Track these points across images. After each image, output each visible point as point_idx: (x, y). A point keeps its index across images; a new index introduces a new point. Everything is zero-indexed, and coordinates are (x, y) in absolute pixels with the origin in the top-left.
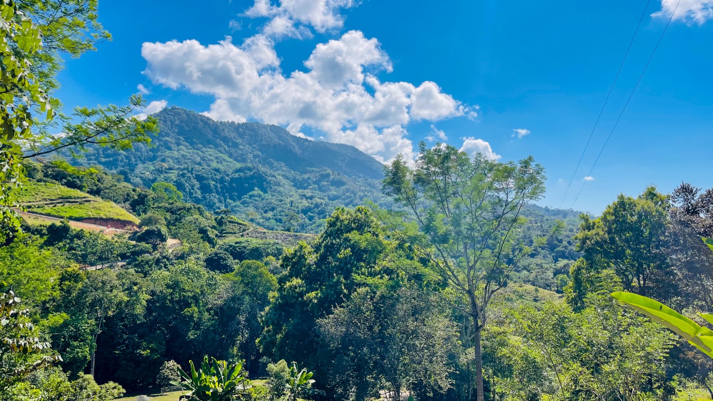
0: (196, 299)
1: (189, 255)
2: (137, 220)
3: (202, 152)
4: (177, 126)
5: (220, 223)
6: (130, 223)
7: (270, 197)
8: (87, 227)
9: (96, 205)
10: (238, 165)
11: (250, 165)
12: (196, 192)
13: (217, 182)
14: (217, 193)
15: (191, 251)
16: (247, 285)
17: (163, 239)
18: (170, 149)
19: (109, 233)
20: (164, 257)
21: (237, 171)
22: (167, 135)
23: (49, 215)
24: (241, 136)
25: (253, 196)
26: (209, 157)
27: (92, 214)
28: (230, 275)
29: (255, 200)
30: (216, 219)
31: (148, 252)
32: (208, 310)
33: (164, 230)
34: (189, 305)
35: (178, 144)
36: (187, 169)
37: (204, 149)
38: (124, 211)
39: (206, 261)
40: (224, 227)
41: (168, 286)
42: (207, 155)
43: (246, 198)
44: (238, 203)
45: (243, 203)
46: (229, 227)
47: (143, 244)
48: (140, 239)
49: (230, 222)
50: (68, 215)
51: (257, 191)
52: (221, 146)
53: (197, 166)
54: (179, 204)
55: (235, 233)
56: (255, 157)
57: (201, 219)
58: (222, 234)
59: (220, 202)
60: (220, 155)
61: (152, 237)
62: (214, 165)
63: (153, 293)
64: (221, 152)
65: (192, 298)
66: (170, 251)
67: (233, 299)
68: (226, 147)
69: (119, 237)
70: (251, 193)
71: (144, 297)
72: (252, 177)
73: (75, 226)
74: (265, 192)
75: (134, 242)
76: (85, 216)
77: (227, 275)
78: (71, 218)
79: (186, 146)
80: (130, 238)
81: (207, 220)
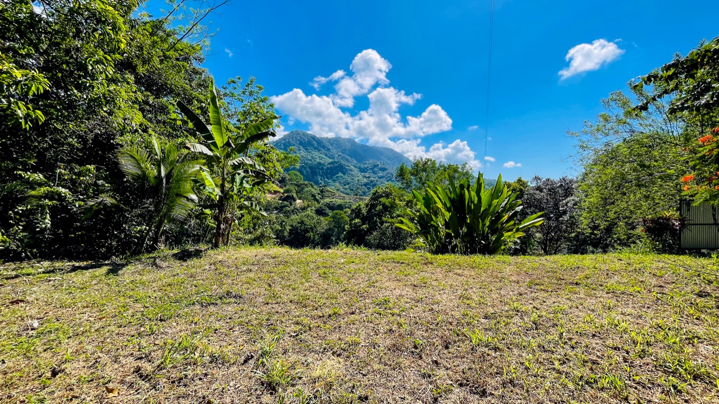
0: (312, 229)
1: (307, 208)
2: (282, 191)
3: (312, 154)
4: (298, 140)
5: (322, 191)
6: (279, 192)
7: (347, 177)
10: (330, 160)
11: (336, 160)
13: (319, 170)
14: (320, 175)
15: (308, 206)
16: (335, 223)
17: (295, 200)
20: (296, 209)
21: (329, 164)
22: (294, 145)
24: (332, 145)
25: (338, 177)
28: (327, 218)
29: (339, 179)
30: (320, 190)
31: (288, 206)
32: (318, 234)
33: (295, 195)
34: (309, 232)
35: (300, 150)
36: (305, 163)
37: (312, 152)
38: (275, 186)
39: (315, 211)
40: (324, 194)
41: (299, 223)
42: (314, 155)
43: (334, 178)
44: (330, 181)
45: (333, 181)
46: (326, 194)
47: (286, 202)
48: (283, 200)
49: (327, 191)
51: (340, 174)
52: (321, 150)
53: (309, 162)
54: (301, 182)
55: (329, 197)
56: (339, 156)
57: (313, 190)
58: (323, 197)
59: (321, 180)
60: (321, 155)
61: (290, 199)
62: (318, 160)
63: (292, 226)
65: (310, 228)
66: (298, 206)
67: (330, 229)
68: (324, 151)
69: (274, 199)
70: (337, 175)
71: (288, 228)
72: (338, 167)
74: (344, 174)
75: (281, 202)
77: (326, 218)
79: (303, 151)
80: (279, 200)
81: (315, 190)
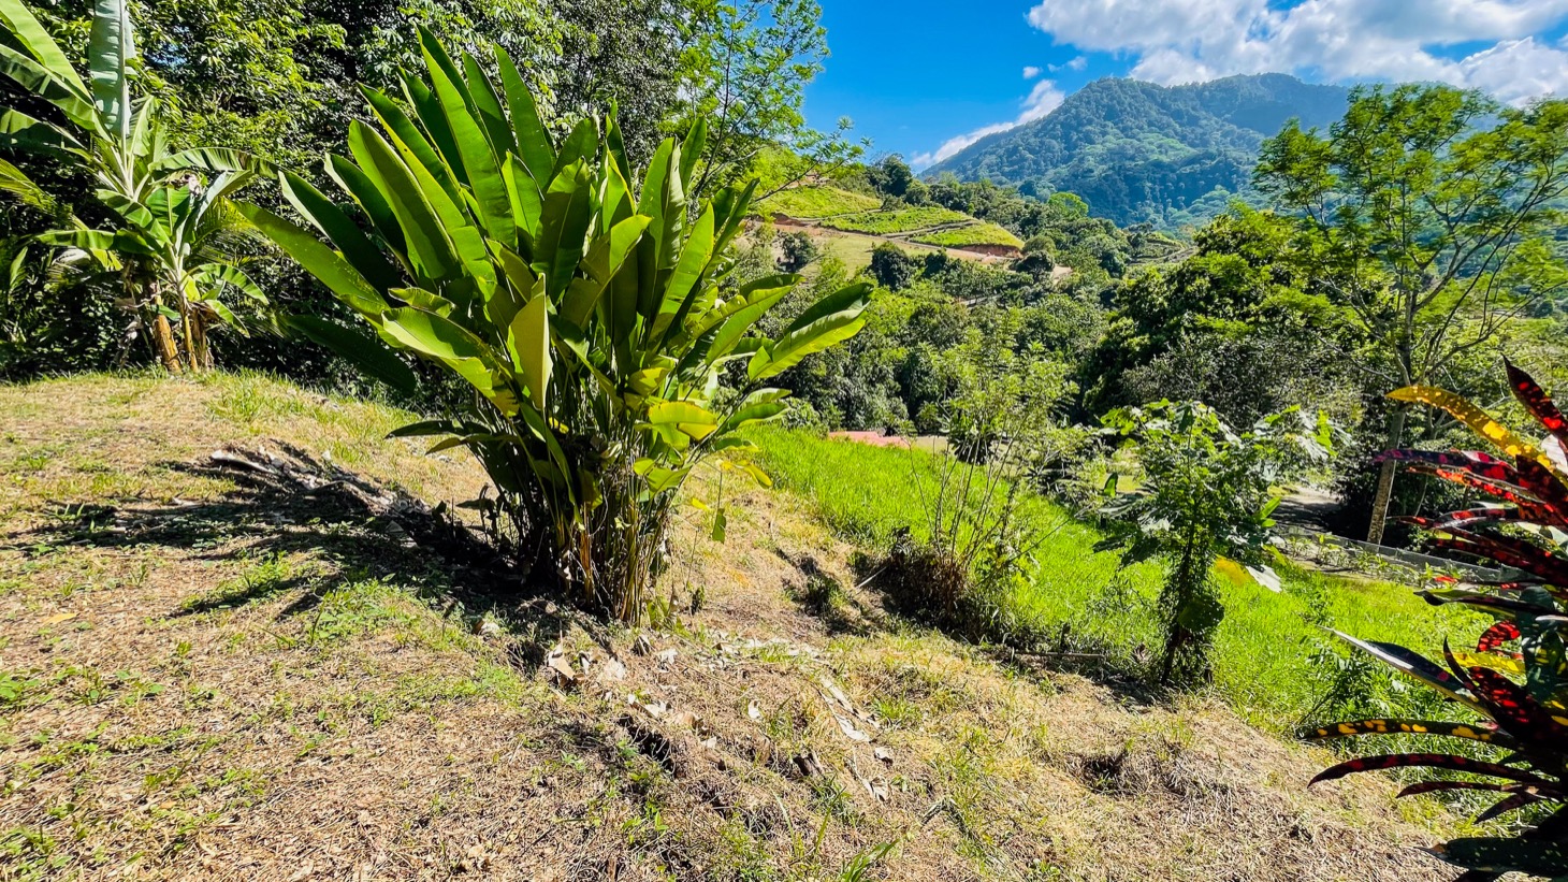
1: (1078, 287)
2: (1020, 243)
3: (1139, 140)
4: (1104, 106)
5: (1135, 243)
6: (1013, 248)
7: (1241, 197)
8: (963, 255)
9: (978, 228)
10: (1193, 151)
11: (1213, 150)
12: (1122, 202)
13: (1154, 183)
14: (1155, 199)
15: (1084, 282)
17: (1049, 268)
18: (1092, 142)
19: (987, 260)
20: (1047, 290)
21: (1191, 161)
22: (1090, 122)
23: (929, 243)
24: (1206, 105)
25: (1212, 199)
26: (1148, 146)
27: (973, 240)
29: (1214, 205)
30: (1129, 238)
31: (1029, 284)
32: (1077, 356)
33: (1051, 256)
35: (1104, 134)
36: (1113, 168)
37: (1141, 136)
38: (1009, 235)
39: (1101, 295)
40: (1140, 249)
41: (1030, 325)
42: (1145, 143)
43: (1198, 203)
44: (1185, 212)
45: (1192, 212)
46: (1147, 248)
47: (1024, 274)
48: (1020, 268)
49: (1149, 241)
50: (946, 242)
51: (1219, 190)
52: (1169, 125)
53: (1127, 163)
54: (1081, 220)
55: (1156, 257)
56: (1225, 135)
57: (1107, 240)
58: (1136, 258)
59: (1157, 212)
60: (1166, 140)
61: (1034, 265)
62: (1154, 157)
64: (1168, 136)
65: (1057, 339)
66: (1055, 282)
68: (1177, 126)
69: (995, 266)
70: (1207, 195)
72: (1214, 169)
73: (952, 255)
74: (1233, 189)
75: (1014, 272)
76: (965, 243)
78: (950, 246)
79: (1115, 135)
80: (1011, 268)
81: (1115, 241)
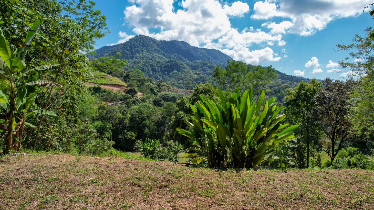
0: (148, 117)
2: (126, 85)
3: (152, 54)
4: (141, 43)
5: (159, 86)
6: (123, 86)
7: (181, 74)
8: (107, 88)
9: (110, 79)
10: (168, 60)
11: (172, 60)
12: (150, 72)
13: (158, 67)
14: (159, 72)
15: (147, 98)
16: (168, 112)
17: (136, 93)
18: (139, 53)
19: (115, 90)
20: (137, 100)
21: (167, 62)
22: (138, 47)
23: (93, 83)
24: (169, 46)
25: (174, 73)
26: (155, 56)
27: (109, 82)
28: (162, 108)
29: (175, 75)
30: (157, 84)
31: (130, 98)
32: (153, 122)
33: (136, 89)
34: (145, 120)
35: (142, 51)
36: (146, 62)
37: (153, 53)
38: (121, 81)
39: (153, 102)
40: (160, 88)
41: (137, 112)
42: (154, 55)
43: (171, 74)
44: (167, 77)
45: (170, 77)
46: (163, 88)
47: (128, 95)
48: (127, 93)
49: (163, 85)
50: (100, 83)
51: (175, 71)
52: (160, 51)
53: (150, 61)
54: (142, 78)
55: (165, 90)
56: (175, 56)
57: (151, 85)
58: (160, 91)
59: (160, 76)
60: (160, 55)
61: (131, 92)
62: (157, 60)
63: (132, 115)
64: (160, 54)
65: (146, 117)
66: (139, 97)
67: (163, 118)
68: (162, 52)
69: (119, 92)
70: (173, 72)
71: (129, 116)
72: (173, 65)
73: (103, 87)
74: (179, 71)
75: (125, 94)
76: (106, 83)
79: (145, 52)
80: (123, 92)
81: (154, 85)
